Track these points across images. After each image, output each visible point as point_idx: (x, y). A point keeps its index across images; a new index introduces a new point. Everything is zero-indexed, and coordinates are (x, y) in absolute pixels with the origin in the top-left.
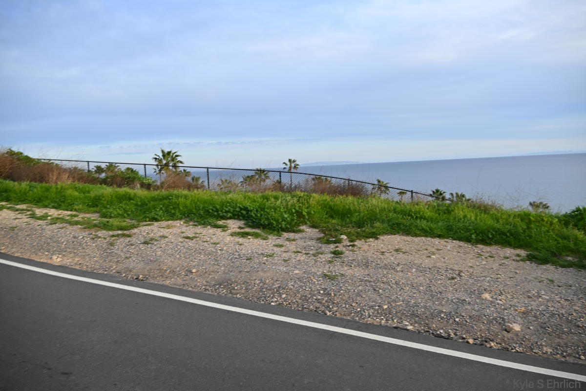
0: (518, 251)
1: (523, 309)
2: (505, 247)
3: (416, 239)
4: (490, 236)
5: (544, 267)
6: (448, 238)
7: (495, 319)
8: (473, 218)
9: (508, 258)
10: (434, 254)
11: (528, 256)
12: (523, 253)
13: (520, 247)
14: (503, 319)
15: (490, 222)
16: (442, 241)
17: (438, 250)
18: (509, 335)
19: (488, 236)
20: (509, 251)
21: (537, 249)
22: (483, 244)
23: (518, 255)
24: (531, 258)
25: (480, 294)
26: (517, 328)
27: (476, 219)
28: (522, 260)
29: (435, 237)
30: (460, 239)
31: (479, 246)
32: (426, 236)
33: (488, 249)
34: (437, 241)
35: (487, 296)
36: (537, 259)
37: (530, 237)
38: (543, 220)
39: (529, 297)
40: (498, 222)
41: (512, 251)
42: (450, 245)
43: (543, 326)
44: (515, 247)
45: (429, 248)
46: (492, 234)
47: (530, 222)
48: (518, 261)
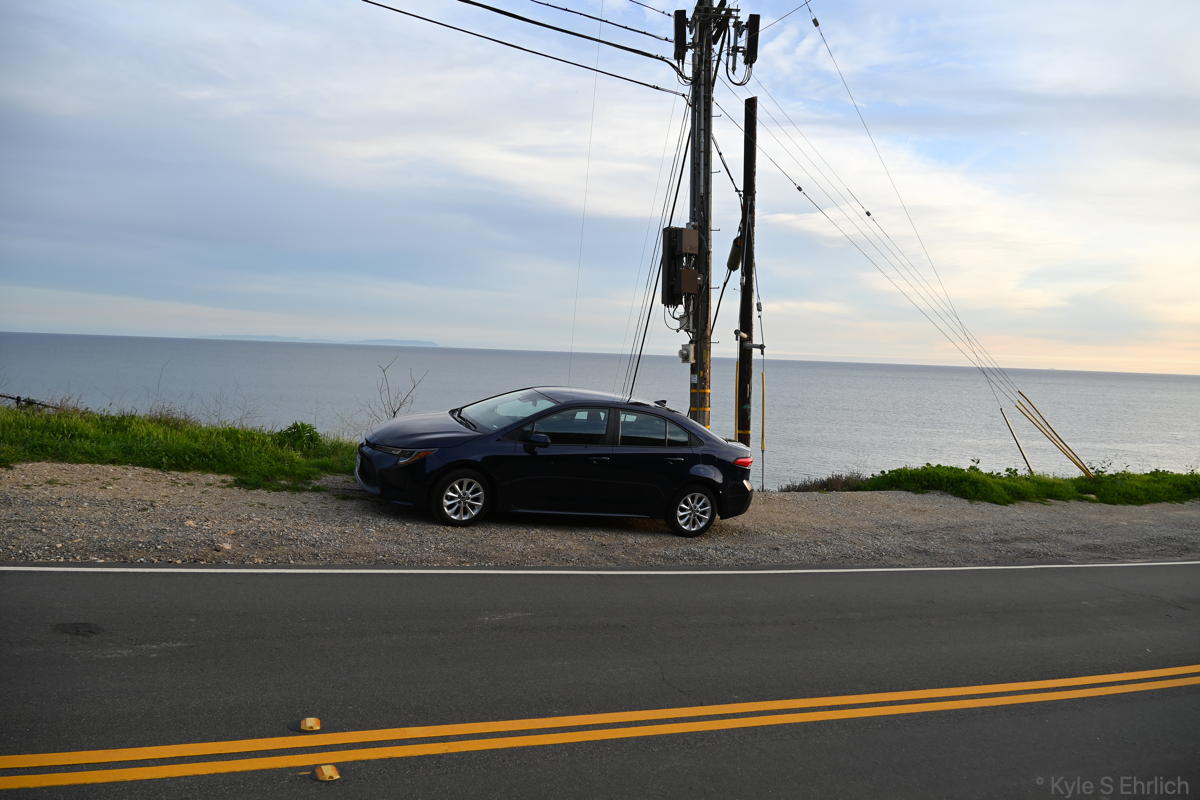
0: (223, 477)
1: (233, 531)
2: (207, 472)
3: (78, 467)
4: (188, 459)
5: (255, 492)
6: (126, 464)
7: (204, 542)
8: (161, 436)
9: (211, 485)
10: (110, 484)
11: (235, 481)
12: (230, 478)
13: (226, 472)
14: (212, 541)
15: (185, 441)
16: (119, 468)
17: (114, 479)
18: (220, 554)
19: (184, 459)
20: (212, 477)
21: (246, 473)
22: (178, 470)
23: (223, 481)
24: (239, 484)
25: (182, 522)
26: (227, 546)
27: (166, 438)
28: (228, 486)
29: (107, 463)
30: (145, 465)
31: (173, 472)
32: (92, 462)
33: (185, 475)
34: (111, 468)
35: (190, 523)
36: (246, 484)
37: (239, 459)
38: (253, 439)
39: (239, 521)
40: (196, 441)
41: (216, 476)
42: (132, 473)
43: (255, 543)
44: (219, 473)
45: (101, 477)
46: (189, 456)
47: (238, 439)
48: (224, 488)
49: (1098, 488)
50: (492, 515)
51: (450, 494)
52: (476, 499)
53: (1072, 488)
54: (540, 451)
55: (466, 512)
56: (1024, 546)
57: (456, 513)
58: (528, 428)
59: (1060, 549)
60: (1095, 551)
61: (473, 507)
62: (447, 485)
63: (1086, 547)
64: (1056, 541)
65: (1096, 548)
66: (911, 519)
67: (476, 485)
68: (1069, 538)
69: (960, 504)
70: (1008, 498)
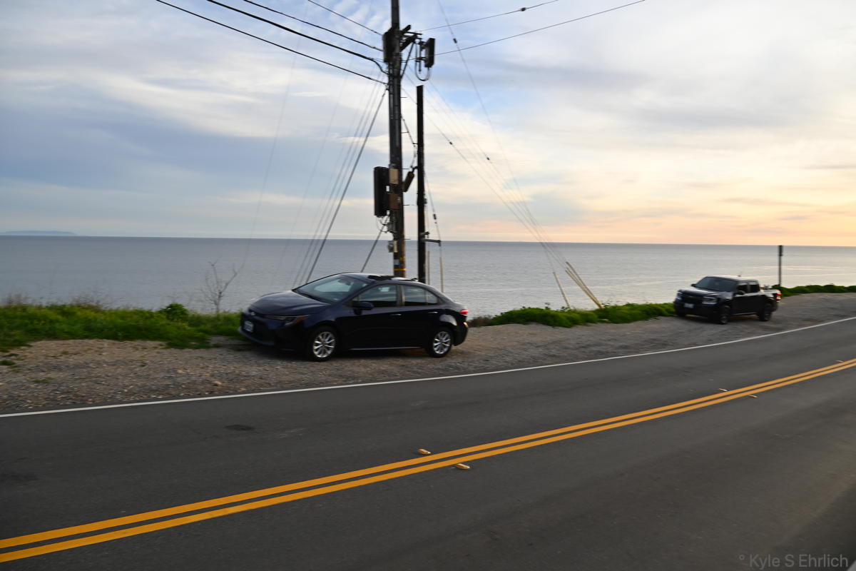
49: (608, 315)
50: (340, 353)
51: (317, 342)
52: (329, 344)
53: (596, 316)
54: (365, 313)
55: (325, 353)
56: (594, 349)
57: (319, 354)
58: (355, 299)
59: (610, 349)
60: (626, 349)
61: (328, 349)
62: (315, 337)
63: (621, 347)
64: (607, 345)
65: (626, 347)
66: (534, 339)
67: (330, 335)
68: (609, 343)
69: (549, 329)
70: (570, 323)
